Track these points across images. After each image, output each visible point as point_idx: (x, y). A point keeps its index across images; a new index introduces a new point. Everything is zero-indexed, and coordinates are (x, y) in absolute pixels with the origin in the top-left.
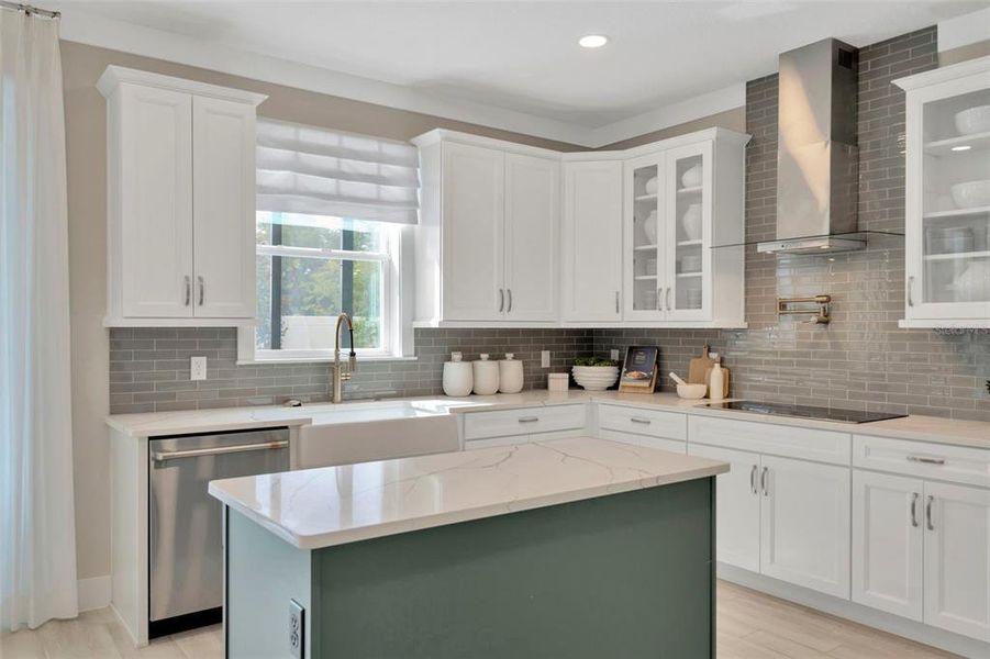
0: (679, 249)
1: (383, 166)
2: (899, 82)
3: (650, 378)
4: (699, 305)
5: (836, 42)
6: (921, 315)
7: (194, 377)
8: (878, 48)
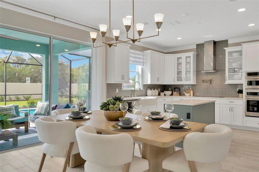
0: (186, 71)
1: (140, 56)
2: (225, 48)
3: (179, 93)
4: (190, 80)
5: (214, 40)
6: (228, 82)
7: (117, 92)
8: (219, 42)
